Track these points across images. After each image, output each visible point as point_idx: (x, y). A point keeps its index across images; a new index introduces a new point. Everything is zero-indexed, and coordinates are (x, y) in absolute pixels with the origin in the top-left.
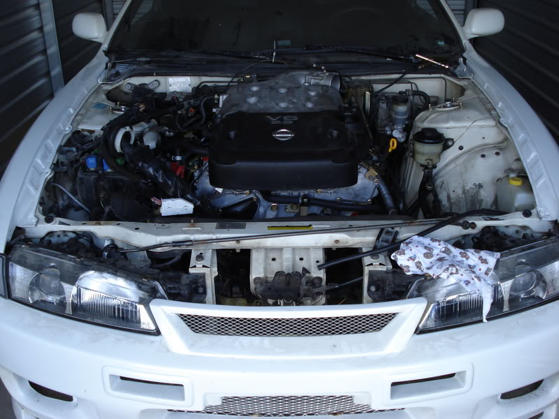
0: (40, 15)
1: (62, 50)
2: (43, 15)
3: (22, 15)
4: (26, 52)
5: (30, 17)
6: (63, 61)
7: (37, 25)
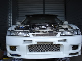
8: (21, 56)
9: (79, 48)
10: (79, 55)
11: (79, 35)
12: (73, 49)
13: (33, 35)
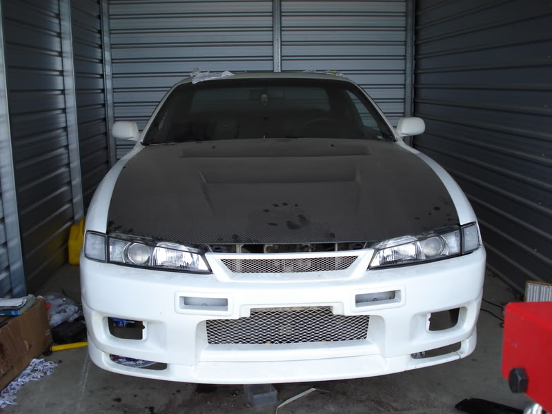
0: (67, 135)
1: (82, 165)
2: (69, 136)
3: (54, 133)
4: (54, 163)
5: (58, 137)
6: (83, 173)
7: (64, 143)
8: (170, 367)
9: (463, 321)
10: (463, 356)
11: (470, 252)
12: (430, 329)
13: (229, 264)
